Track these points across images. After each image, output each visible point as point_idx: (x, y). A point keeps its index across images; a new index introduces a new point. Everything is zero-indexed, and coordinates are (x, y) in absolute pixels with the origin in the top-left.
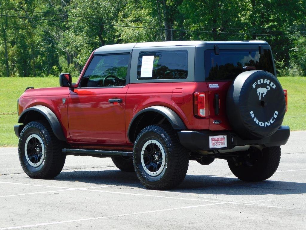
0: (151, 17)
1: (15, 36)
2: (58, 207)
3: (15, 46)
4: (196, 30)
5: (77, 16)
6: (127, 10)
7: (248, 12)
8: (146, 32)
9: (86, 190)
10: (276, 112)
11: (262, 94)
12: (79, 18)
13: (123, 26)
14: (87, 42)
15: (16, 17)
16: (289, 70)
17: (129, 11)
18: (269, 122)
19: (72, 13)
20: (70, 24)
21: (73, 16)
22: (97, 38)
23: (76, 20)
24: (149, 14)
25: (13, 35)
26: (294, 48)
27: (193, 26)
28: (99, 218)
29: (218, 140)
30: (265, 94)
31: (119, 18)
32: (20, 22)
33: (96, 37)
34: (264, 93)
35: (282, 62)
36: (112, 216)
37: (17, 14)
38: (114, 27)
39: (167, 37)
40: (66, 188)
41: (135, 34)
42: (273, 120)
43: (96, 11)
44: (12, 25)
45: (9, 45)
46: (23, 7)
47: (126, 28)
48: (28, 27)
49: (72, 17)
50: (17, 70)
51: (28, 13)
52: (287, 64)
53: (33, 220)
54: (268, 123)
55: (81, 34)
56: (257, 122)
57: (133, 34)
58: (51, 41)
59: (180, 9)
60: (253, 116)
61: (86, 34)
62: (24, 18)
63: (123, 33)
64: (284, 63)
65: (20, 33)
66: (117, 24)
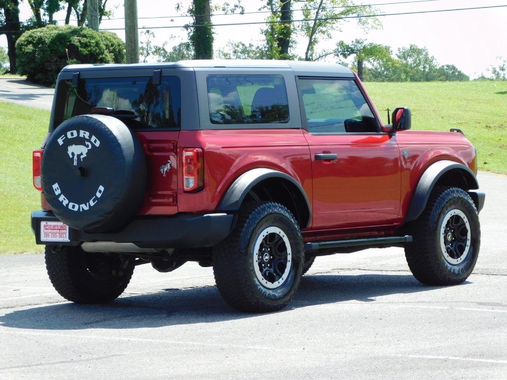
10: (101, 188)
11: (79, 156)
18: (88, 203)
29: (54, 228)
30: (84, 155)
34: (82, 154)
42: (94, 201)
54: (86, 205)
56: (65, 202)
60: (58, 192)
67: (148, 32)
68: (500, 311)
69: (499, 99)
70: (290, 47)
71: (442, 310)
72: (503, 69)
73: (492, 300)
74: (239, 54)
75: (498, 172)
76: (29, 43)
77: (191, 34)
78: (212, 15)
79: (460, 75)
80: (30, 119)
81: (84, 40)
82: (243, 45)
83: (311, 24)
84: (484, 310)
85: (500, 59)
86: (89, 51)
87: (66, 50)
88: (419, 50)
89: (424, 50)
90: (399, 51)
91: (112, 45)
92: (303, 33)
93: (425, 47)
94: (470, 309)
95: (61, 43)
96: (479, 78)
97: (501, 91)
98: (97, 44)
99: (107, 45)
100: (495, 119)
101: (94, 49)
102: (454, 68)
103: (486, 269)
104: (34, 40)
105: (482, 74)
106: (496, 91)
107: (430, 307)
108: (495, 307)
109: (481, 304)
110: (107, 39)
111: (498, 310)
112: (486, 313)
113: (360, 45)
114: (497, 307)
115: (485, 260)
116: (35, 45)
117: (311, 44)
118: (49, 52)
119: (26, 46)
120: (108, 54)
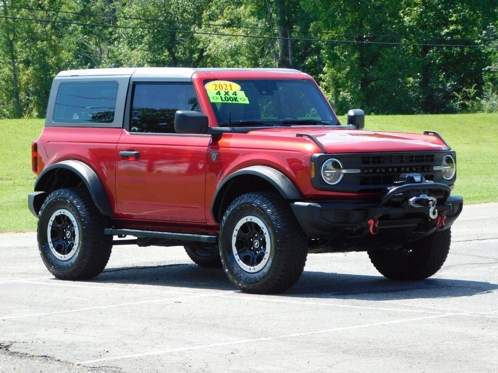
0: (256, 19)
1: (30, 52)
2: (189, 324)
3: (31, 68)
4: (332, 39)
5: (132, 19)
6: (213, 8)
7: (415, 9)
8: (248, 42)
9: (221, 296)
12: (136, 22)
13: (210, 34)
14: (149, 60)
15: (31, 20)
16: (483, 102)
17: (217, 9)
19: (123, 13)
20: (120, 30)
21: (126, 19)
22: (165, 54)
23: (131, 24)
24: (253, 14)
25: (28, 50)
26: (491, 66)
27: (326, 33)
28: (261, 339)
31: (203, 20)
32: (39, 29)
33: (163, 52)
35: (472, 90)
36: (280, 337)
37: (32, 15)
38: (195, 35)
39: (283, 50)
40: (189, 294)
41: (230, 46)
43: (164, 9)
44: (25, 34)
45: (21, 66)
46: (42, 4)
47: (215, 36)
48: (51, 37)
49: (124, 19)
50: (34, 107)
51: (51, 13)
52: (480, 93)
53: (157, 344)
55: (139, 48)
57: (227, 46)
58: (89, 59)
59: (303, 5)
61: (147, 46)
62: (44, 22)
63: (211, 45)
64: (475, 91)
65: (38, 46)
66: (200, 30)
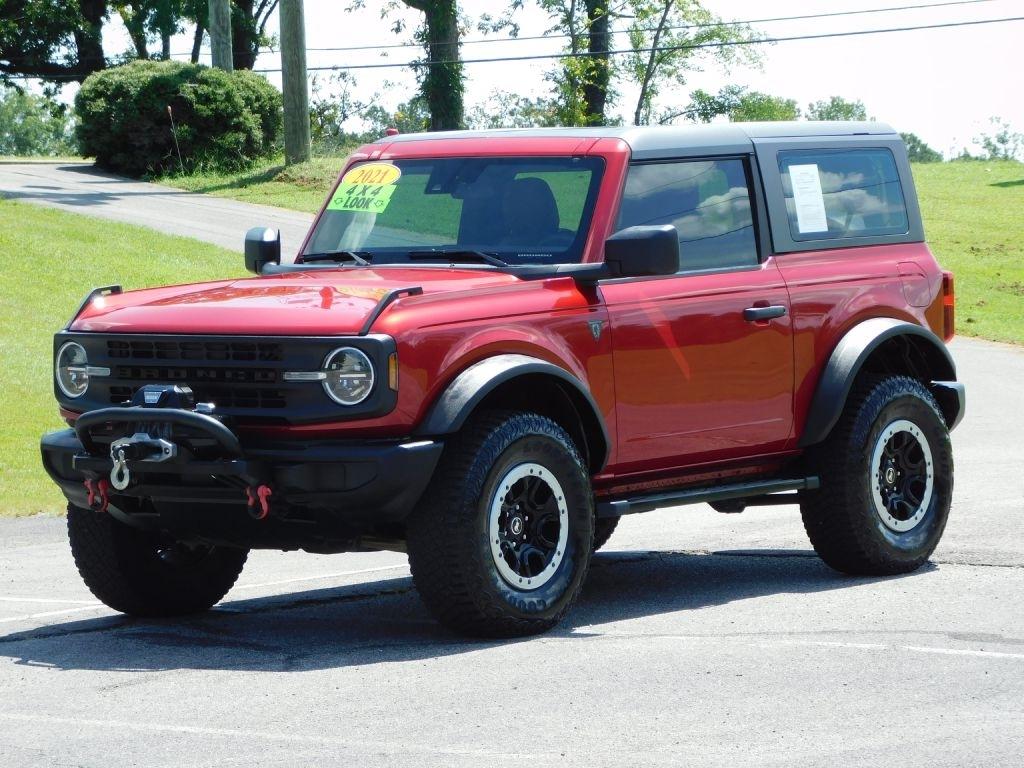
67: (343, 75)
68: (999, 655)
69: (996, 197)
70: (607, 102)
71: (872, 653)
72: (1003, 141)
73: (980, 626)
74: (519, 117)
75: (996, 338)
76: (99, 94)
77: (423, 78)
78: (461, 44)
79: (926, 152)
80: (94, 240)
81: (204, 89)
82: (526, 100)
83: (645, 58)
84: (964, 652)
85: (998, 121)
86: (212, 110)
87: (167, 109)
88: (848, 106)
89: (857, 107)
90: (812, 109)
91: (258, 99)
92: (630, 76)
93: (859, 101)
94: (935, 650)
95: (159, 96)
96: (960, 157)
97: (1000, 181)
98: (229, 97)
99: (248, 100)
100: (989, 234)
101: (223, 106)
102: (913, 139)
103: (968, 553)
104: (108, 90)
105: (965, 149)
106: (990, 182)
107: (849, 645)
108: (988, 645)
109: (956, 636)
110: (247, 86)
111: (994, 653)
112: (968, 661)
113: (735, 97)
114: (993, 644)
115: (966, 529)
116: (110, 100)
117: (645, 95)
118: (137, 112)
119: (93, 100)
120: (250, 116)
